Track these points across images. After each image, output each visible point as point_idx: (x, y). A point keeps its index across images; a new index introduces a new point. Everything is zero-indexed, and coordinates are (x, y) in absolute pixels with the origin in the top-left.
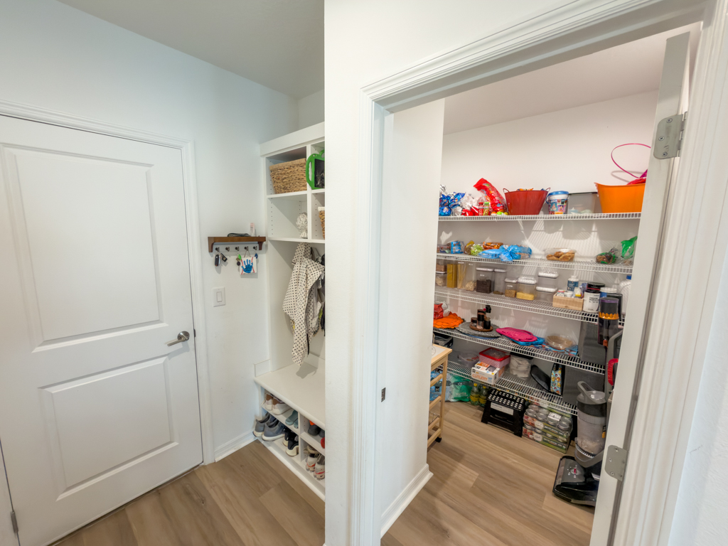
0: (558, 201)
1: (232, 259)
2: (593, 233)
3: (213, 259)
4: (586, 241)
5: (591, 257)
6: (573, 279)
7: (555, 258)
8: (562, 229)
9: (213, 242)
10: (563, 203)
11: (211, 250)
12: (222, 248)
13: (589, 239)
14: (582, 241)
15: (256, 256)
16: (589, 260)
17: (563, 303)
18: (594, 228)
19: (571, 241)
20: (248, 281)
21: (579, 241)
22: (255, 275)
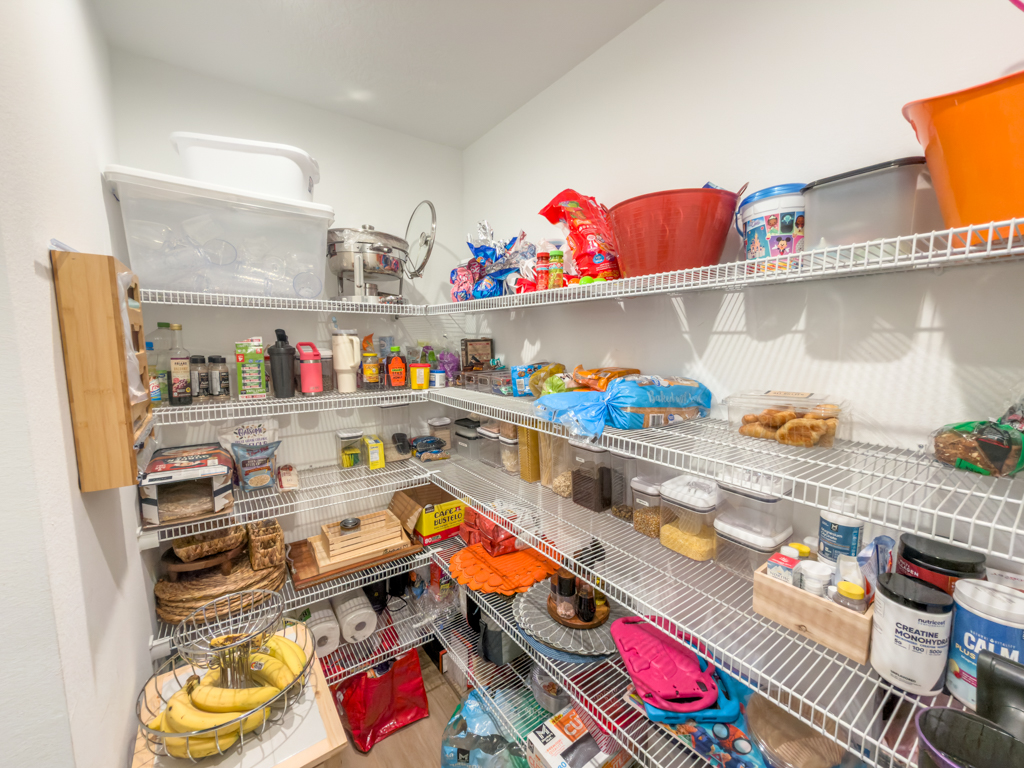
0: (771, 222)
2: (923, 337)
4: (893, 366)
5: (916, 432)
6: (839, 513)
7: (760, 429)
8: (801, 325)
10: (787, 227)
13: (907, 360)
14: (880, 367)
16: (911, 444)
17: (789, 610)
18: (927, 316)
19: (836, 366)
21: (869, 367)
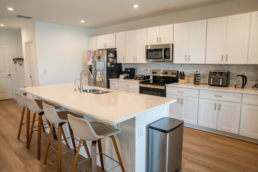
1: (18, 62)
3: (14, 63)
9: (14, 59)
11: (14, 61)
12: (16, 61)
15: (22, 62)
20: (21, 67)
22: (23, 66)
